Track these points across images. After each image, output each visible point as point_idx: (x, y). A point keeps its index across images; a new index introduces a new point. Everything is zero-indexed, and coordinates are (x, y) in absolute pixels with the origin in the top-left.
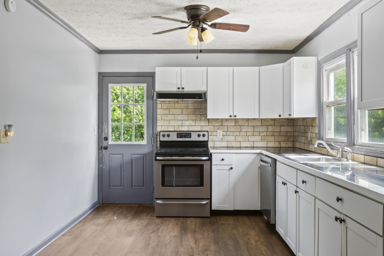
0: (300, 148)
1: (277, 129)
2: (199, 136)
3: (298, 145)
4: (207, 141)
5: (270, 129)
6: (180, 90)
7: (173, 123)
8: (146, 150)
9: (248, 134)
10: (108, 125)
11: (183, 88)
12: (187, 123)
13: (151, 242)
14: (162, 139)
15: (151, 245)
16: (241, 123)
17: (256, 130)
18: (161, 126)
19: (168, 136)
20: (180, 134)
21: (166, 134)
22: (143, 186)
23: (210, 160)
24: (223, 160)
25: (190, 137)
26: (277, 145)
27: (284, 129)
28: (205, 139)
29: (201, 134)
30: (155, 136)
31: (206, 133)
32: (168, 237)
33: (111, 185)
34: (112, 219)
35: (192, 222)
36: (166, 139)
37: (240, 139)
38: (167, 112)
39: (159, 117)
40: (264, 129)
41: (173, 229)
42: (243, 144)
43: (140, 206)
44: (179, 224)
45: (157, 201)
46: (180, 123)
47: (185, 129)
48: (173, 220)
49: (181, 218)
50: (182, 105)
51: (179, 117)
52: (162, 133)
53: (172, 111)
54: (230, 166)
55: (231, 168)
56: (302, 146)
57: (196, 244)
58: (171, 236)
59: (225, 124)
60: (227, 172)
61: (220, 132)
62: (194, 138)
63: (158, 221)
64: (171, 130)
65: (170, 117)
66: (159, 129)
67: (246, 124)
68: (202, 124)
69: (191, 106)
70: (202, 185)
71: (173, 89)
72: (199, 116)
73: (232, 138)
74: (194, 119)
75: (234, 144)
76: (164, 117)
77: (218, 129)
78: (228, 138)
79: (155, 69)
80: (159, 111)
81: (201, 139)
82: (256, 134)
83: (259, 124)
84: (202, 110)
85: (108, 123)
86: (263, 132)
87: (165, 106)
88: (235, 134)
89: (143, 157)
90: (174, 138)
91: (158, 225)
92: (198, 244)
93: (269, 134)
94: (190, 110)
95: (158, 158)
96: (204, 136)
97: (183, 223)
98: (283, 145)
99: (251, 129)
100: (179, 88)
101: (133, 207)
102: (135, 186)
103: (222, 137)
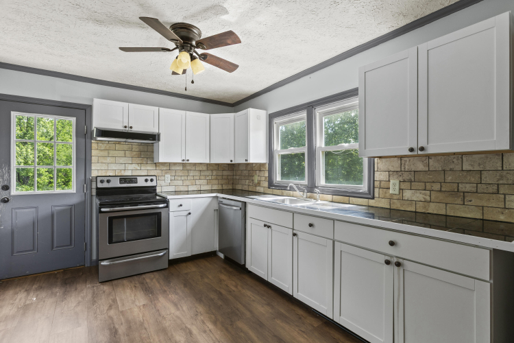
0: (242, 190)
1: (220, 173)
2: (146, 180)
3: (239, 187)
4: (155, 187)
5: (215, 173)
6: (127, 129)
7: (114, 167)
8: (74, 200)
9: (195, 178)
10: (9, 169)
11: (131, 127)
12: (131, 167)
13: (117, 326)
14: (100, 185)
15: (120, 331)
16: (188, 168)
17: (202, 174)
18: (97, 170)
19: (108, 181)
20: (124, 179)
21: (105, 179)
22: (71, 245)
23: (167, 206)
24: (181, 205)
25: (136, 183)
26: (220, 187)
27: (225, 173)
28: (153, 184)
29: (149, 178)
30: (88, 181)
31: (154, 178)
32: (136, 310)
33: (15, 251)
34: (28, 302)
35: (152, 280)
36: (105, 185)
37: (187, 183)
38: (105, 153)
39: (94, 160)
40: (209, 173)
41: (135, 295)
42: (191, 188)
43: (65, 271)
44: (138, 285)
45: (102, 263)
46: (122, 167)
47: (128, 173)
48: (125, 282)
49: (135, 277)
50: (126, 147)
51: (122, 160)
52: (99, 179)
53: (112, 153)
54: (188, 212)
55: (190, 214)
56: (246, 188)
57: (178, 309)
58: (139, 307)
59: (173, 168)
60: (184, 218)
61: (168, 177)
62: (141, 183)
63: (106, 288)
64: (111, 174)
65: (109, 160)
66: (94, 174)
67: (193, 168)
68: (149, 168)
69: (135, 148)
70: (159, 235)
71: (118, 127)
72: (145, 159)
73: (180, 183)
74: (139, 162)
75: (182, 189)
76: (101, 160)
77: (166, 173)
78: (176, 183)
79: (92, 101)
80: (94, 152)
81: (149, 184)
82: (202, 177)
83: (205, 168)
84: (149, 153)
85: (9, 166)
86: (208, 176)
87: (103, 146)
88: (183, 178)
89: (71, 209)
90: (116, 183)
91: (109, 294)
92: (181, 309)
93: (213, 177)
94: (135, 153)
95: (103, 210)
96: (152, 180)
97: (142, 283)
98: (225, 187)
99: (197, 173)
100: (125, 127)
101: (56, 274)
102: (57, 247)
103: (169, 181)
